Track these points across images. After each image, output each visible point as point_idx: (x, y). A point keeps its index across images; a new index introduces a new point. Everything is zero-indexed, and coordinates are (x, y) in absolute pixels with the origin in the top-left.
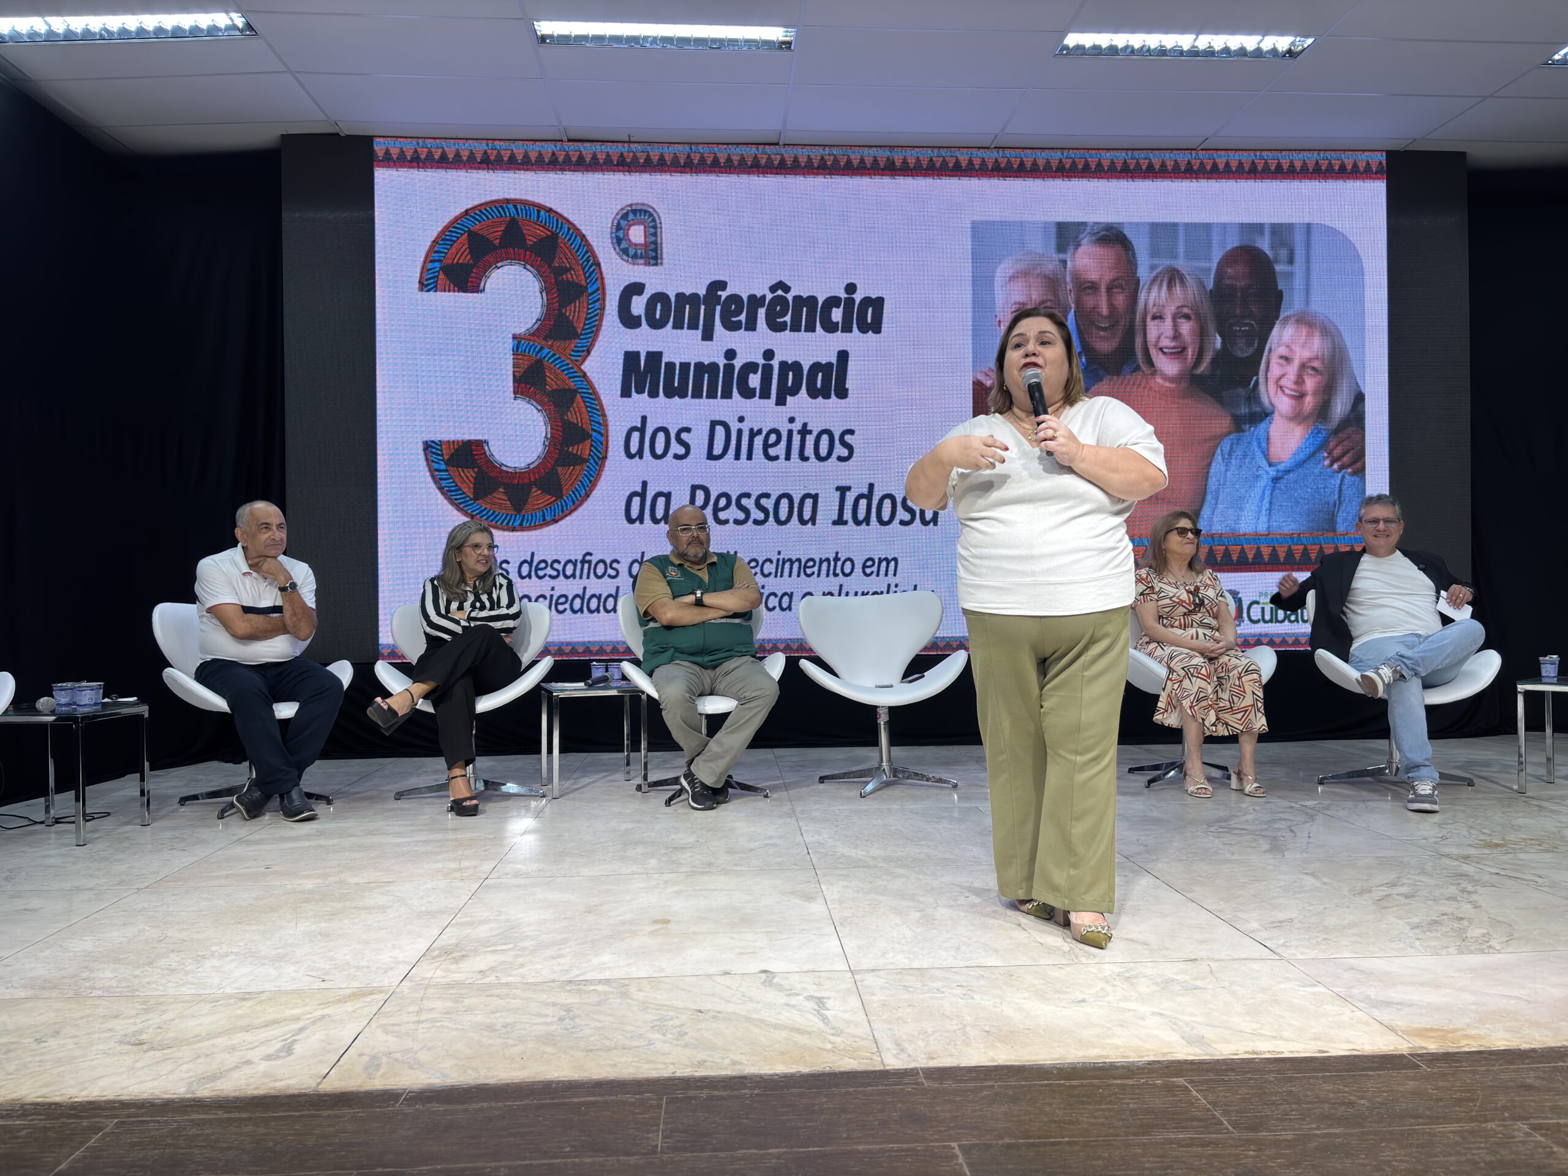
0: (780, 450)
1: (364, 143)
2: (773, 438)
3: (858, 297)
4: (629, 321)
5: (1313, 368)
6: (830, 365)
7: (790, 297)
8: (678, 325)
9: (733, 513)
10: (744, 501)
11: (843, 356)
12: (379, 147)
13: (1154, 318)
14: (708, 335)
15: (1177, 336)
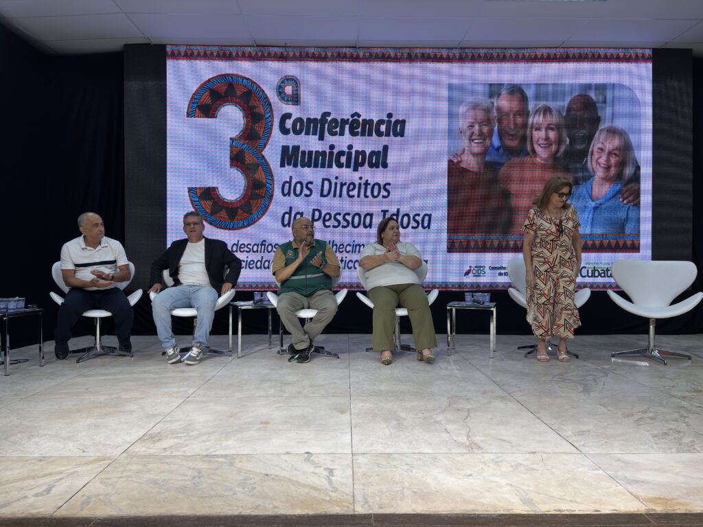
0: (355, 192)
1: (162, 47)
2: (351, 187)
3: (393, 120)
4: (284, 131)
5: (615, 154)
6: (379, 152)
7: (361, 119)
8: (307, 133)
9: (332, 223)
10: (338, 217)
11: (386, 148)
12: (169, 49)
13: (536, 129)
14: (321, 138)
15: (547, 139)
